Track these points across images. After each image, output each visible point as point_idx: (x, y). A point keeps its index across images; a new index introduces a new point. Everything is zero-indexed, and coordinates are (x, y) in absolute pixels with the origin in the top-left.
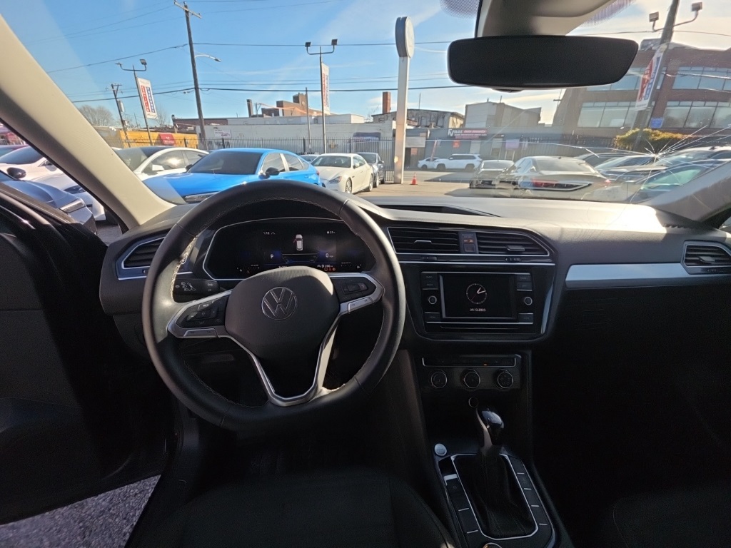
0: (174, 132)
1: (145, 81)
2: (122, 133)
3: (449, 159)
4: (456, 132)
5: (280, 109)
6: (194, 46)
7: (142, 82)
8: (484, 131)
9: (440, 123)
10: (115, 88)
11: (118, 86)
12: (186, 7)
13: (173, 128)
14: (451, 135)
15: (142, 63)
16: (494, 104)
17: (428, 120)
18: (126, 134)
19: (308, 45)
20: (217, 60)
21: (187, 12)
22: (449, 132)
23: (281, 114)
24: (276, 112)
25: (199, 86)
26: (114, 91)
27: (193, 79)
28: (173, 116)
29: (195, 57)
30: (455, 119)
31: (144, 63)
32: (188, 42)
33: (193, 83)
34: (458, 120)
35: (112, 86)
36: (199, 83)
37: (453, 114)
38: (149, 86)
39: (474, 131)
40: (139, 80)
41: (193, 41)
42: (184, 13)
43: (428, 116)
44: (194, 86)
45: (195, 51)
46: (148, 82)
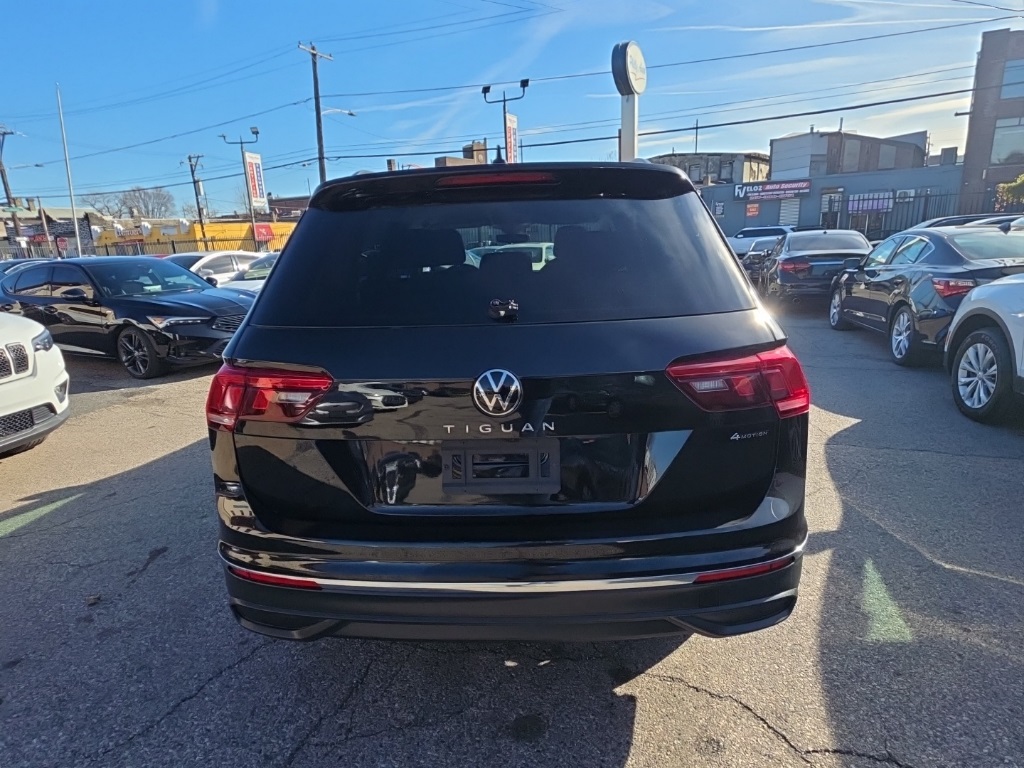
0: (271, 221)
1: (254, 155)
2: (198, 227)
3: (736, 237)
4: (749, 189)
6: (321, 100)
7: (253, 158)
8: (805, 185)
9: (725, 174)
10: (194, 161)
11: (198, 157)
12: (313, 49)
13: (270, 215)
14: (742, 196)
15: (253, 133)
16: (823, 135)
17: (703, 170)
18: (203, 228)
19: (486, 90)
20: (351, 114)
21: (314, 55)
22: (737, 190)
25: (325, 155)
26: (191, 166)
27: (317, 146)
28: (270, 194)
29: (322, 113)
30: (755, 166)
31: (256, 133)
32: (313, 95)
33: (317, 150)
34: (762, 166)
35: (190, 158)
36: (325, 150)
37: (750, 157)
38: (259, 162)
39: (784, 186)
40: (247, 154)
41: (320, 94)
42: (311, 57)
43: (703, 163)
44: (317, 156)
45: (321, 106)
46: (259, 156)
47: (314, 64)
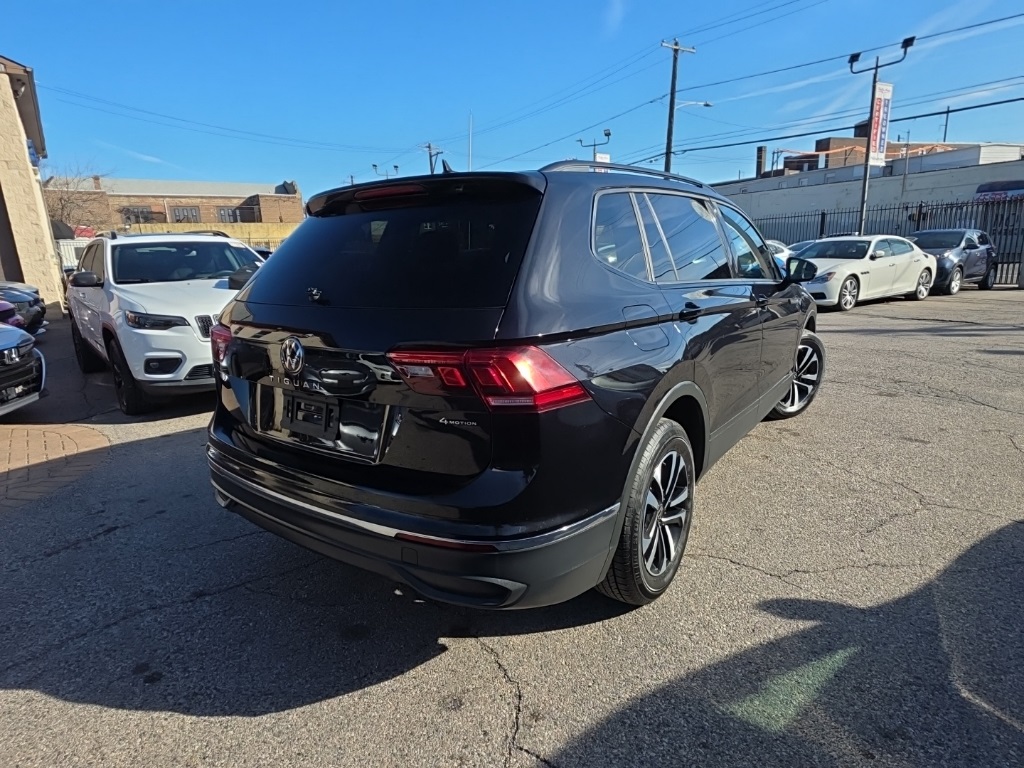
1: (604, 156)
5: (822, 155)
6: (677, 94)
12: (676, 44)
15: (606, 135)
19: (854, 58)
20: (707, 105)
21: (676, 51)
23: (821, 165)
24: (812, 161)
25: (673, 150)
27: (666, 141)
29: (676, 108)
31: (608, 135)
32: (669, 91)
33: (665, 146)
36: (673, 144)
40: (597, 156)
41: (677, 88)
42: (672, 53)
44: (665, 151)
46: (608, 156)
47: (675, 59)
